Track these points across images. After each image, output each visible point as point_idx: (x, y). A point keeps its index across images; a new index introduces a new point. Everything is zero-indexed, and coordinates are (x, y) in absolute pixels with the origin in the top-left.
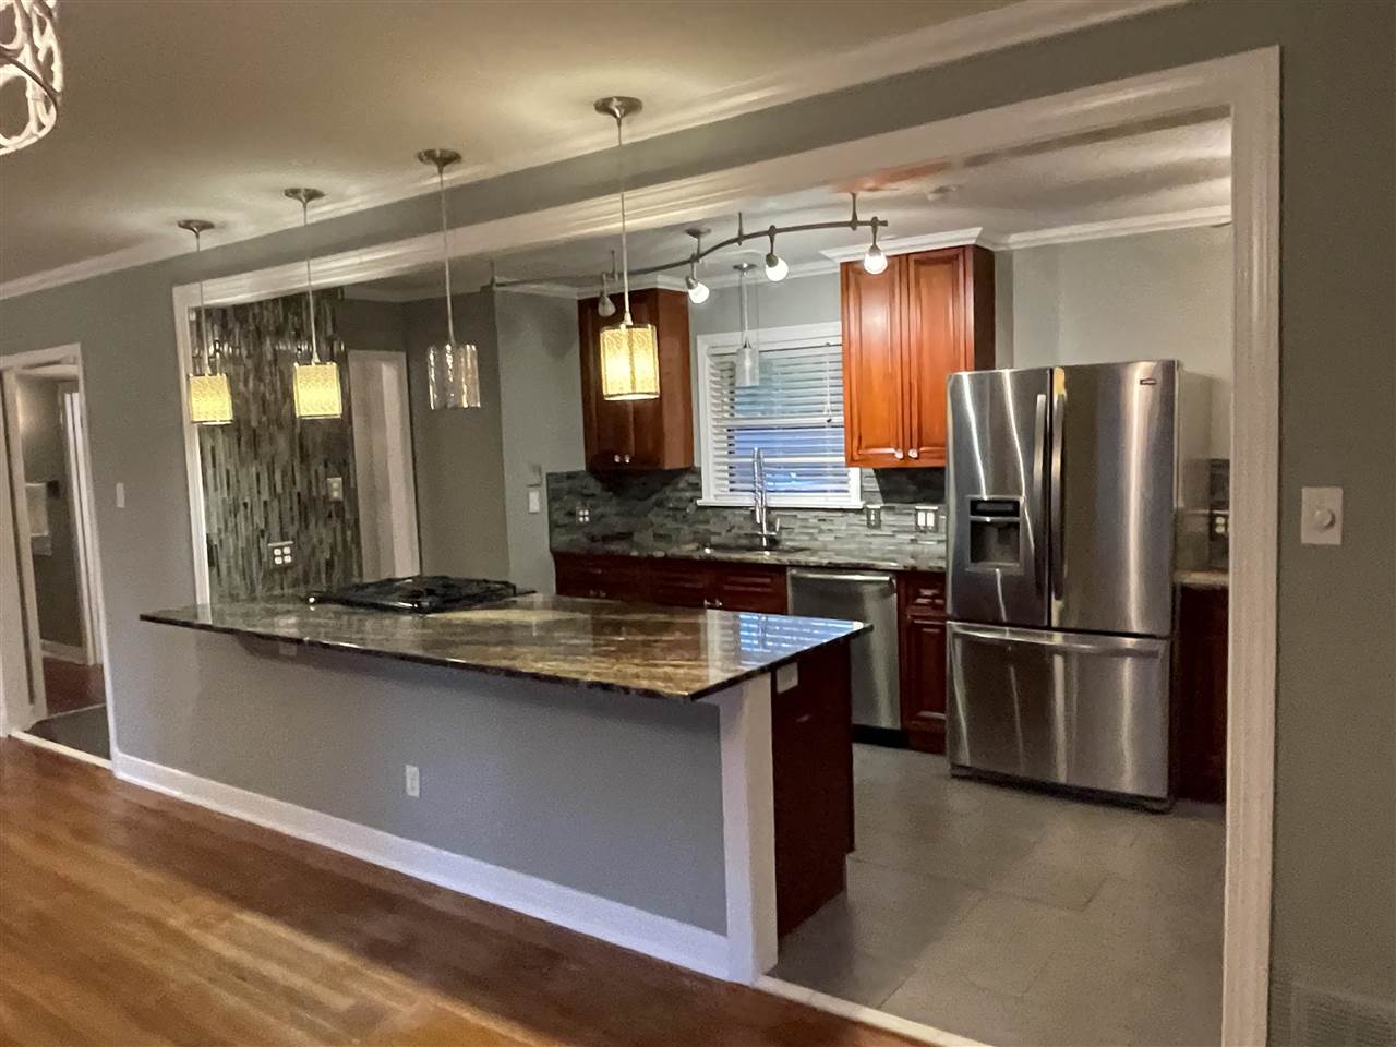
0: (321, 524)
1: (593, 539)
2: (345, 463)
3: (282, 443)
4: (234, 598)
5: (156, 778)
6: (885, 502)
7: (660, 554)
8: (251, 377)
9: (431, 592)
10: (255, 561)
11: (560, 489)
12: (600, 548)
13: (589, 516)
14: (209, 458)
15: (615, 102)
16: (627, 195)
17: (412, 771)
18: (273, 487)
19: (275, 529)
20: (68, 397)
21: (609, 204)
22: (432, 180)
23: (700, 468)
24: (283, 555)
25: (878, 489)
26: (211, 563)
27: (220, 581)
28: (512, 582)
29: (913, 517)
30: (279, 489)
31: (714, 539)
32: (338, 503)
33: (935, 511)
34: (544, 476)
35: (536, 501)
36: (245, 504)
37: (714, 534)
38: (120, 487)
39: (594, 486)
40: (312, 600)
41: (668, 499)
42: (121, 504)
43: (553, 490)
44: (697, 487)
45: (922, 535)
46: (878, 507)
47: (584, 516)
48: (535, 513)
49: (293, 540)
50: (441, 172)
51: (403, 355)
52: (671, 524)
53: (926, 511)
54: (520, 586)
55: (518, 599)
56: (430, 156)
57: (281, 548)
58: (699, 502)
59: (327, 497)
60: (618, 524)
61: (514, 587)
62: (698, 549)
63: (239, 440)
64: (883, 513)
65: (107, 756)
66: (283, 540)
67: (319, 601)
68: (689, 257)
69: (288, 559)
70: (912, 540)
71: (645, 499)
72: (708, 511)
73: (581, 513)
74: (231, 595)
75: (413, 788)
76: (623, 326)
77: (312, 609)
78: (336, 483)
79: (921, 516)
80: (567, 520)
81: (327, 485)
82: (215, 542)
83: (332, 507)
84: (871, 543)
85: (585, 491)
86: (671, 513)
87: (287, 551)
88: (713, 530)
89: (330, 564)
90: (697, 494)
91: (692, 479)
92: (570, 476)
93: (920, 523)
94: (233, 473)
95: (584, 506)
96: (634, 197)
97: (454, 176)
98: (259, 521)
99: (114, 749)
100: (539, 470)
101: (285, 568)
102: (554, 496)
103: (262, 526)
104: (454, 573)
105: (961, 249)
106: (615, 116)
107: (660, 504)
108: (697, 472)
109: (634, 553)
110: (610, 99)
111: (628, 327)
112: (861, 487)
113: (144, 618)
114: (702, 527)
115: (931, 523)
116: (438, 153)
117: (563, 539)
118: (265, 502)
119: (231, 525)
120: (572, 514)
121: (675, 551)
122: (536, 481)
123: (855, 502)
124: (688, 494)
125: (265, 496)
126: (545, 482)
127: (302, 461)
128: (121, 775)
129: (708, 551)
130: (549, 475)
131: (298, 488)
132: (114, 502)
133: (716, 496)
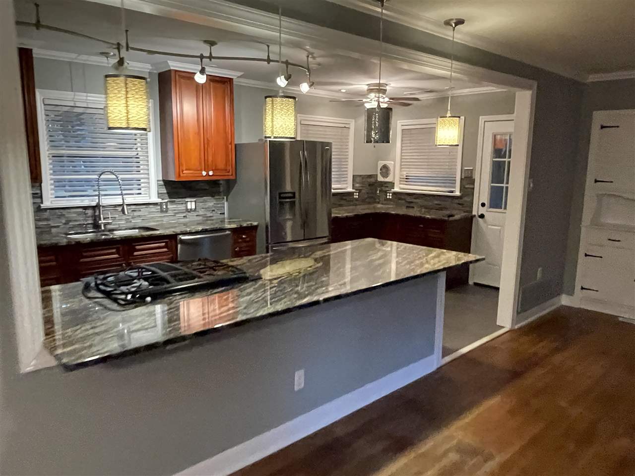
6: (170, 197)
25: (165, 192)
29: (184, 205)
33: (195, 201)
45: (189, 213)
46: (166, 201)
53: (191, 201)
58: (42, 206)
64: (168, 203)
70: (184, 216)
72: (47, 212)
79: (189, 204)
84: (162, 221)
93: (188, 208)
105: (229, 79)
112: (158, 191)
114: (42, 223)
115: (193, 207)
123: (155, 199)
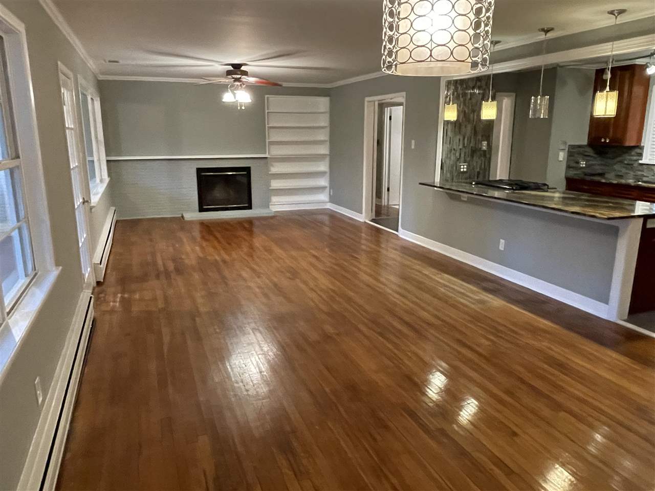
0: (477, 158)
1: (586, 175)
2: (489, 136)
3: (469, 128)
4: (447, 181)
5: (412, 238)
7: (615, 182)
8: (462, 104)
9: (516, 184)
10: (455, 168)
11: (574, 152)
12: (588, 178)
13: (585, 164)
14: (445, 133)
15: (616, 11)
16: (615, 42)
17: (502, 241)
18: (464, 144)
19: (462, 159)
20: (386, 109)
21: (608, 46)
22: (542, 37)
23: (644, 146)
24: (464, 168)
26: (441, 169)
27: (443, 175)
28: (547, 184)
30: (466, 145)
31: (645, 179)
32: (485, 151)
34: (567, 146)
35: (562, 156)
36: (454, 149)
37: (645, 176)
38: (413, 142)
39: (590, 151)
40: (474, 183)
41: (625, 160)
42: (413, 147)
43: (571, 152)
44: (641, 155)
47: (583, 164)
48: (561, 161)
49: (468, 163)
50: (546, 35)
51: (514, 94)
52: (624, 170)
54: (550, 186)
55: (549, 190)
56: (543, 30)
57: (464, 165)
58: (640, 162)
59: (481, 148)
60: (598, 169)
61: (548, 186)
62: (635, 182)
63: (455, 127)
65: (397, 231)
66: (465, 163)
67: (476, 184)
68: (649, 54)
69: (465, 170)
71: (613, 159)
72: (644, 166)
73: (582, 163)
74: (446, 180)
75: (501, 247)
76: (605, 91)
77: (473, 186)
78: (485, 143)
80: (574, 165)
81: (482, 145)
82: (443, 161)
83: (482, 152)
85: (586, 154)
86: (625, 166)
87: (465, 167)
88: (645, 175)
89: (479, 173)
90: (639, 158)
91: (638, 151)
92: (580, 146)
94: (451, 139)
95: (584, 160)
96: (617, 44)
97: (550, 35)
98: (458, 154)
99: (400, 228)
100: (565, 143)
101: (464, 172)
102: (570, 154)
103: (458, 157)
104: (524, 179)
106: (615, 15)
107: (621, 162)
108: (642, 148)
109: (603, 181)
110: (614, 11)
111: (607, 92)
113: (420, 184)
114: (640, 173)
116: (546, 29)
117: (572, 173)
118: (461, 149)
119: (449, 156)
120: (578, 163)
121: (623, 181)
122: (563, 148)
124: (635, 158)
125: (461, 147)
126: (567, 149)
127: (474, 135)
128: (401, 236)
129: (640, 183)
130: (569, 145)
131: (471, 145)
132: (411, 146)
133: (650, 159)
